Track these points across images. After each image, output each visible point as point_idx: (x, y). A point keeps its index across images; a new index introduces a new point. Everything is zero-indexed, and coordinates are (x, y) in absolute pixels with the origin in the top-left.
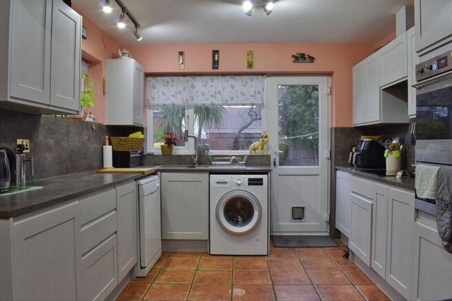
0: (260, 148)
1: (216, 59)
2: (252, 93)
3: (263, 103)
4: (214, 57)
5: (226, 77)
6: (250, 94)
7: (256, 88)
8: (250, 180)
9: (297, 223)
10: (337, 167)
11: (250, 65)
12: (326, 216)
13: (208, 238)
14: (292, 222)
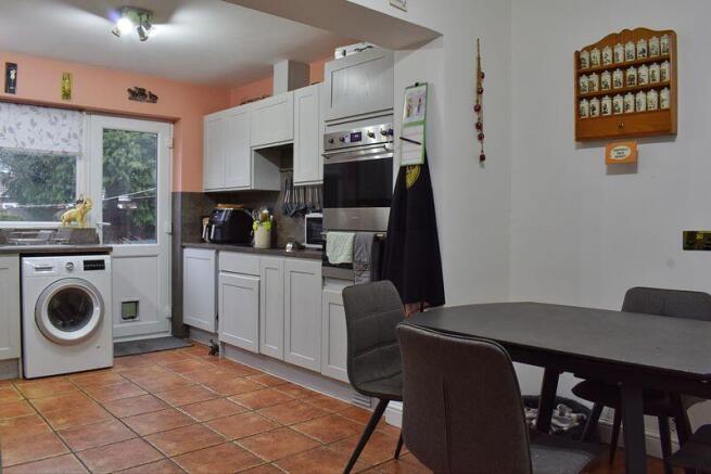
0: (79, 218)
1: (13, 77)
2: (65, 136)
3: (80, 152)
4: (8, 74)
5: (24, 107)
6: (61, 137)
7: (71, 129)
8: (86, 262)
9: (129, 324)
10: (184, 244)
11: (67, 95)
12: (167, 311)
13: (19, 356)
14: (121, 323)
